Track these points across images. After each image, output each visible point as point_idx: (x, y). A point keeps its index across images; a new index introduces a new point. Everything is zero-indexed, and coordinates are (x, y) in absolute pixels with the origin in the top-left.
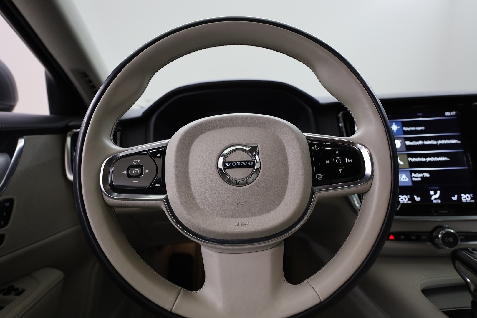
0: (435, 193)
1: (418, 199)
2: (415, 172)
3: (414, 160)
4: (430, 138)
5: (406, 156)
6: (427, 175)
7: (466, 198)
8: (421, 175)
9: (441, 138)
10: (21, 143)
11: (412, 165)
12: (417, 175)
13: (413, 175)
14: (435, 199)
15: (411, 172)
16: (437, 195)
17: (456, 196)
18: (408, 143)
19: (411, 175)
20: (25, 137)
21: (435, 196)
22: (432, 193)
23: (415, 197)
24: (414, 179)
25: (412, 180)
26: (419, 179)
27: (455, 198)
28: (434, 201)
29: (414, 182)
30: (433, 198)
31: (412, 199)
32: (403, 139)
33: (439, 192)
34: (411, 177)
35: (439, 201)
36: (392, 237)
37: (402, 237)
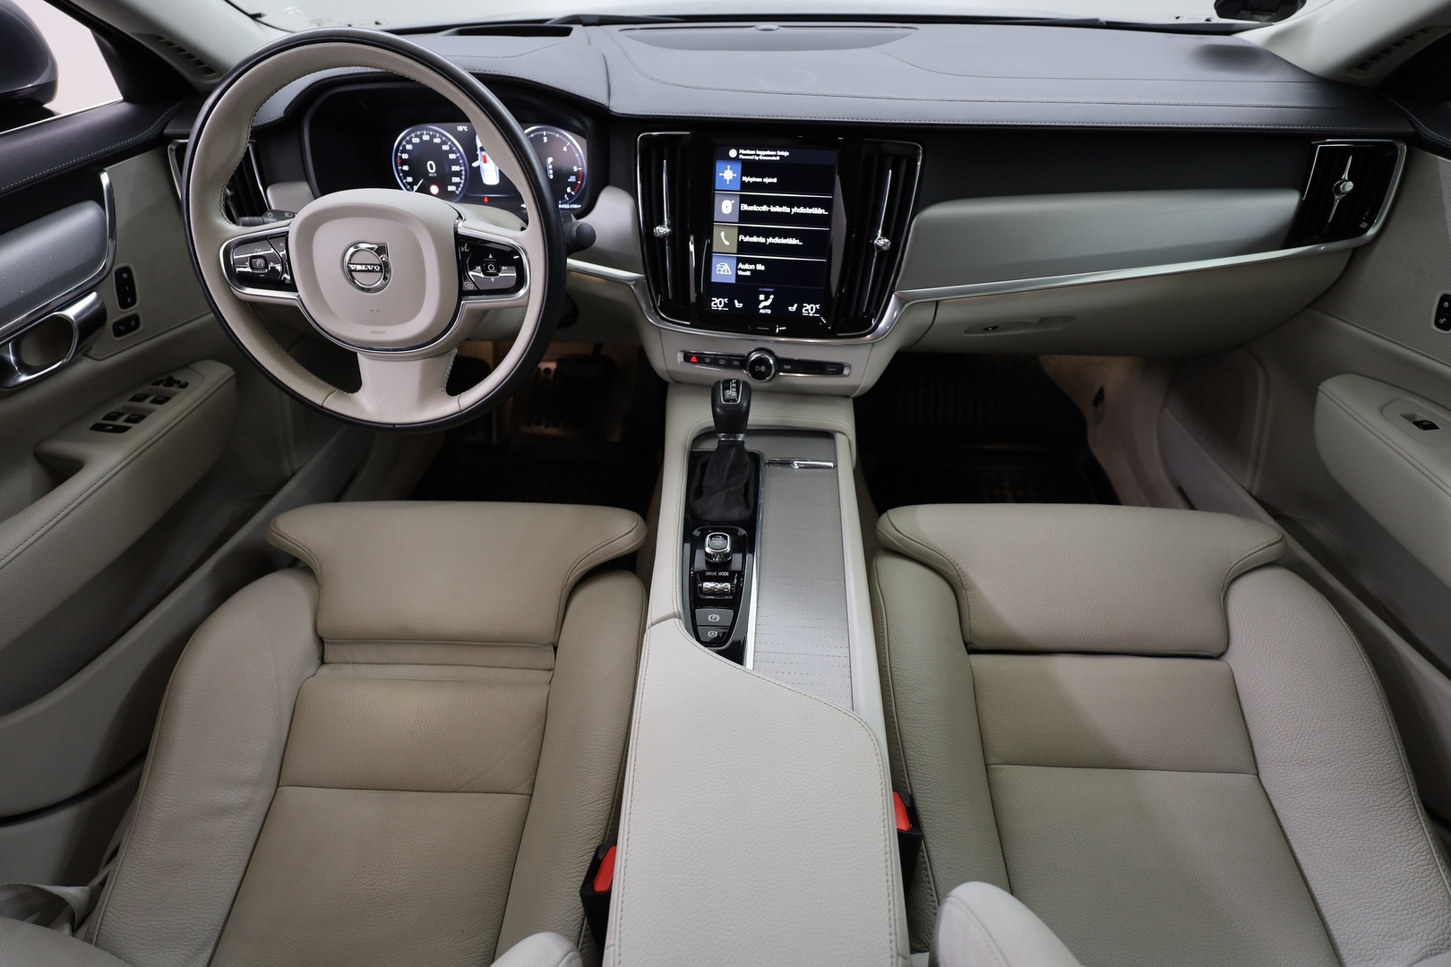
0: (766, 300)
1: (738, 305)
2: (744, 261)
3: (747, 239)
4: (781, 202)
5: (736, 231)
6: (760, 267)
7: (810, 309)
8: (752, 267)
9: (800, 203)
10: (105, 179)
11: (743, 247)
12: (747, 266)
13: (740, 265)
14: (765, 308)
15: (739, 260)
16: (768, 302)
17: (796, 305)
18: (745, 207)
19: (737, 265)
20: (106, 169)
21: (765, 304)
22: (762, 297)
23: (736, 301)
24: (740, 273)
25: (737, 273)
26: (748, 273)
27: (793, 308)
28: (761, 311)
29: (738, 276)
30: (761, 306)
31: (730, 305)
32: (738, 199)
33: (772, 297)
34: (737, 269)
35: (769, 311)
36: (694, 359)
37: (708, 361)
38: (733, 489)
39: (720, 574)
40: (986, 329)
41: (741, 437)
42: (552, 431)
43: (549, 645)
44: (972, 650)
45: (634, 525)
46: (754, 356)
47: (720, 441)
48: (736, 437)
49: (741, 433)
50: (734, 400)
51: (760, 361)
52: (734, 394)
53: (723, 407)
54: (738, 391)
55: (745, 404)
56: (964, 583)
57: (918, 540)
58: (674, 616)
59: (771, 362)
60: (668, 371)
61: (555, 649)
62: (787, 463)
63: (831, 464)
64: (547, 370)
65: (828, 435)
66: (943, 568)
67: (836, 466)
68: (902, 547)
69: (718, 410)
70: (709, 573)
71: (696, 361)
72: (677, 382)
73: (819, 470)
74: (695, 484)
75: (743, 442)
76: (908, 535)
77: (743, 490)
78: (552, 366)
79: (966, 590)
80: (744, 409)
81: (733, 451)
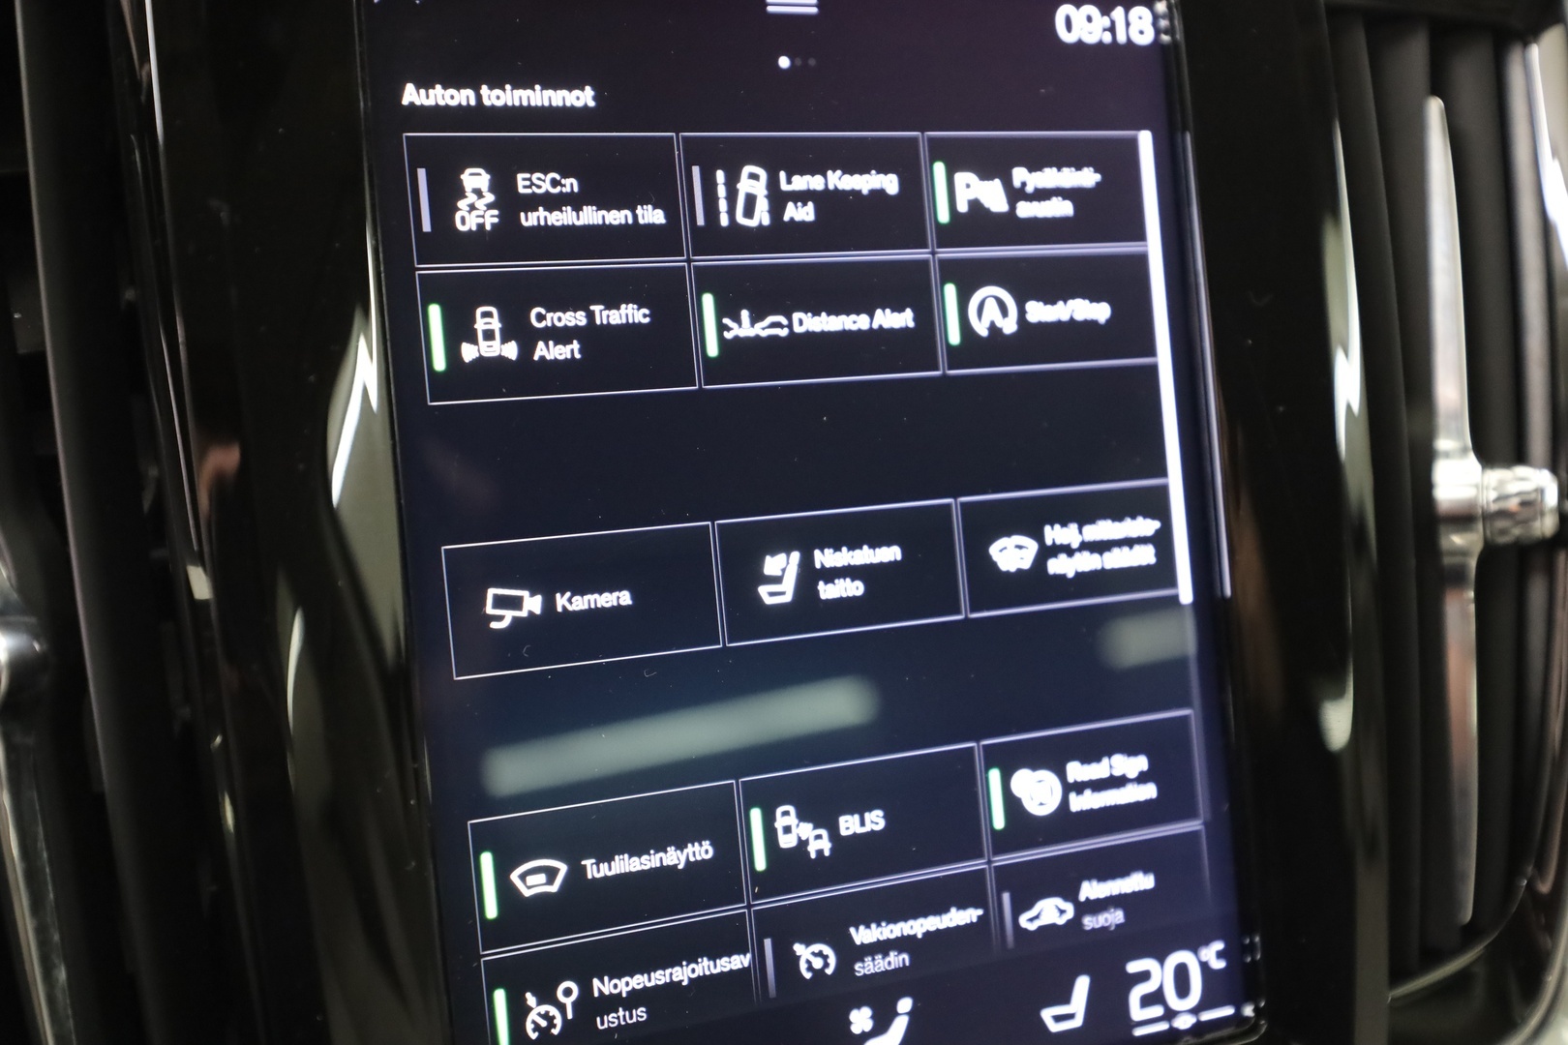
17: (1082, 985)
27: (1071, 1011)
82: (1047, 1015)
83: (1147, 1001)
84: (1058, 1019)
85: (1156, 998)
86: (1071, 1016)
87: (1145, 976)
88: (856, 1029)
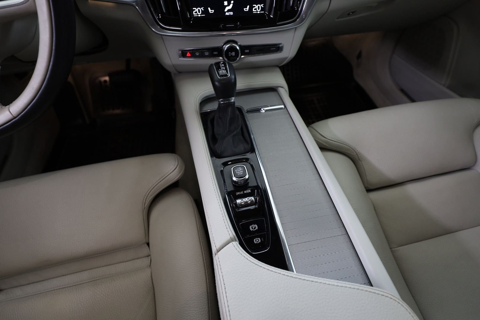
0: (229, 5)
1: (211, 11)
14: (229, 11)
16: (230, 7)
17: (248, 6)
21: (228, 8)
22: (226, 3)
23: (209, 9)
27: (247, 9)
28: (227, 14)
30: (226, 10)
31: (205, 12)
33: (232, 2)
35: (232, 13)
36: (188, 55)
37: (197, 54)
38: (235, 132)
39: (245, 192)
40: (349, 14)
41: (233, 100)
42: (117, 111)
43: (144, 244)
44: (368, 190)
45: (177, 163)
46: (227, 47)
47: (219, 104)
48: (229, 100)
49: (233, 97)
50: (226, 75)
51: (232, 49)
52: (225, 72)
53: (219, 81)
54: (226, 69)
55: (233, 77)
56: (360, 158)
57: (335, 140)
58: (232, 240)
59: (238, 48)
60: (173, 65)
61: (148, 244)
62: (258, 110)
63: (283, 106)
64: (105, 81)
65: (273, 89)
66: (348, 152)
67: (285, 106)
68: (328, 146)
69: (217, 83)
70: (238, 193)
71: (190, 55)
72: (180, 73)
73: (277, 111)
74: (210, 134)
75: (234, 102)
76: (330, 139)
77: (241, 132)
78: (107, 78)
79: (361, 161)
80: (233, 80)
81: (230, 110)
82: (244, 9)
83: (255, 9)
84: (246, 10)
85: (256, 9)
86: (247, 10)
87: (255, 7)
88: (225, 4)
